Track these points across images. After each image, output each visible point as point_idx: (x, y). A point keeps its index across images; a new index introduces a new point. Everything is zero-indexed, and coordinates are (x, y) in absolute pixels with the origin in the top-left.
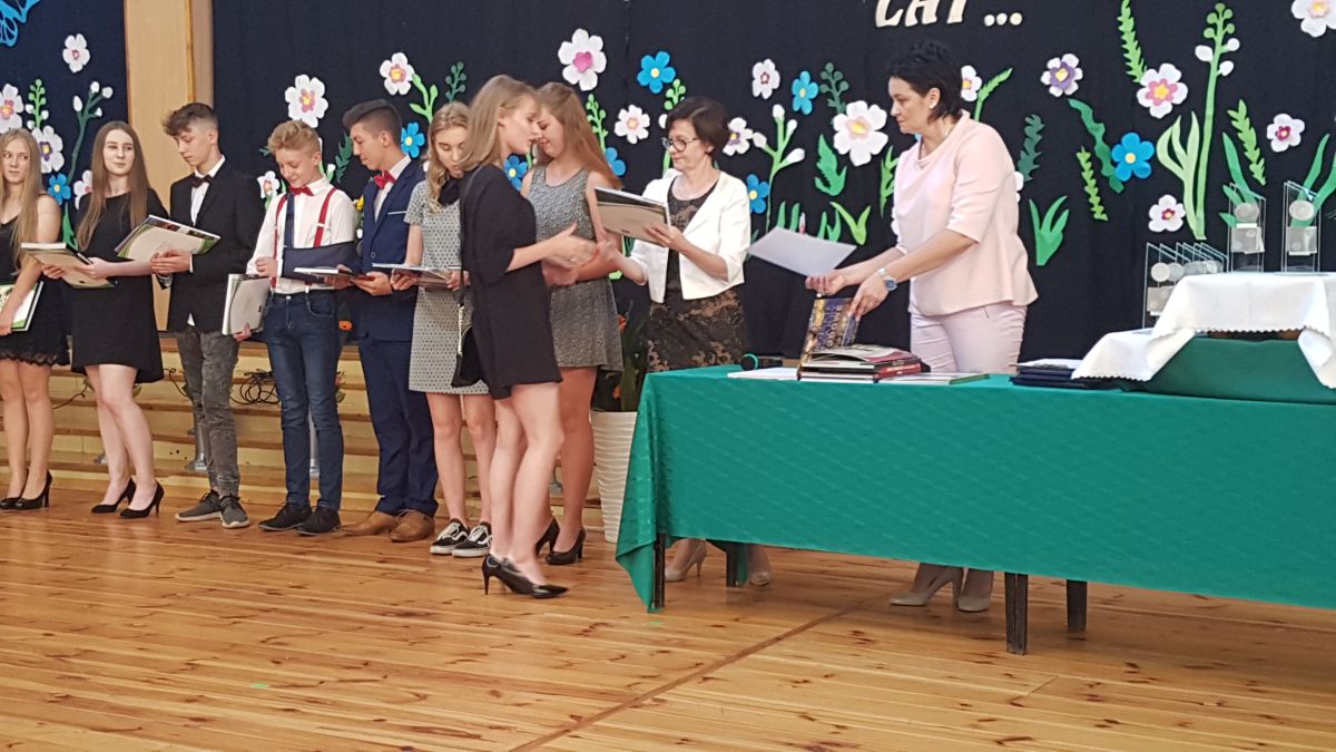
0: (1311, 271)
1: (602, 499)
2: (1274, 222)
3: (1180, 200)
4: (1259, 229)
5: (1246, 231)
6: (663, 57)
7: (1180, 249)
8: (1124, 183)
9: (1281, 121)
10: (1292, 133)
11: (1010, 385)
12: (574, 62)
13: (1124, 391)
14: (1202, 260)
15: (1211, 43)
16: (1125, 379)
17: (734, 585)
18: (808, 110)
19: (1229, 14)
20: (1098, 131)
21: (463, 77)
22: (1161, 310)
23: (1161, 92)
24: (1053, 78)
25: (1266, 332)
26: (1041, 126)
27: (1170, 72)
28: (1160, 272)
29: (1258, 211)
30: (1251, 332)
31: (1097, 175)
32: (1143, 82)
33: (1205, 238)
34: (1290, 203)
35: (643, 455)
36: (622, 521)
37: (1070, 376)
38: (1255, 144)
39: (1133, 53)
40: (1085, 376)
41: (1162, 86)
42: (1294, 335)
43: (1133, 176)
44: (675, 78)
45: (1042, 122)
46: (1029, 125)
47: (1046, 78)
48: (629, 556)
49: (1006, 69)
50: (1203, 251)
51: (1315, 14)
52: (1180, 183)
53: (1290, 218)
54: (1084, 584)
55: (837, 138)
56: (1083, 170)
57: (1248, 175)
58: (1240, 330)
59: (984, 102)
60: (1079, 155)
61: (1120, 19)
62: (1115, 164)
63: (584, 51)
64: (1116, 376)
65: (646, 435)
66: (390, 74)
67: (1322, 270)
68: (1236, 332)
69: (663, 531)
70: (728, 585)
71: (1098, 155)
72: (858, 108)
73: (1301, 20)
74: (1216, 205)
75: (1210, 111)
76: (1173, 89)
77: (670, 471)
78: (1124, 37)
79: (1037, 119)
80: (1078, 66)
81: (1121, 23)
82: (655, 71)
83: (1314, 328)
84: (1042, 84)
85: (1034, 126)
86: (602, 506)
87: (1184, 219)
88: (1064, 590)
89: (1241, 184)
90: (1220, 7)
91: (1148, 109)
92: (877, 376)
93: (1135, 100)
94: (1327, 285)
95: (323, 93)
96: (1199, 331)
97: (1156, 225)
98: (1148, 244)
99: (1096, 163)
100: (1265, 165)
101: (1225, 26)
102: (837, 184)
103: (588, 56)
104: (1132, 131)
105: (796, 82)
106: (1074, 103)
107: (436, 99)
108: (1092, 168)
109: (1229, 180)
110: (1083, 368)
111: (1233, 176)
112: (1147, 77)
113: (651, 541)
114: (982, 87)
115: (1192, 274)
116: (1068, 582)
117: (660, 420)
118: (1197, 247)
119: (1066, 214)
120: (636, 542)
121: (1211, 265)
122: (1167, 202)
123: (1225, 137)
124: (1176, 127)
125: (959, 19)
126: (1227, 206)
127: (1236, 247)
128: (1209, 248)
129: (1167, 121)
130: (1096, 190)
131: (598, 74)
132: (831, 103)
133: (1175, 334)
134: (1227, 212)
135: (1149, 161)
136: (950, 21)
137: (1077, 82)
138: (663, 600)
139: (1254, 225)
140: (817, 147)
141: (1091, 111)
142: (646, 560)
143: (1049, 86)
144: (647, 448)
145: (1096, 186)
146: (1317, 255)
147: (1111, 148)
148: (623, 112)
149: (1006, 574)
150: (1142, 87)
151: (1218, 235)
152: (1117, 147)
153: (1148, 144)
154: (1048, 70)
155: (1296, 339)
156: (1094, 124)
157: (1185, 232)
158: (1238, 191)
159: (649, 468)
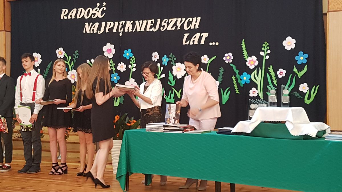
0: (288, 107)
1: (113, 163)
2: (279, 95)
3: (257, 89)
4: (276, 96)
5: (273, 97)
6: (130, 50)
7: (257, 101)
8: (243, 85)
9: (280, 70)
10: (283, 73)
11: (216, 134)
12: (107, 51)
13: (244, 135)
14: (262, 103)
15: (264, 51)
16: (244, 133)
17: (147, 185)
18: (166, 64)
19: (268, 44)
20: (237, 72)
21: (78, 54)
22: (253, 115)
23: (252, 63)
24: (226, 58)
25: (278, 122)
26: (223, 70)
27: (254, 58)
28: (252, 106)
29: (275, 92)
30: (274, 121)
31: (237, 82)
32: (248, 60)
33: (263, 98)
34: (283, 90)
35: (124, 151)
36: (118, 168)
37: (231, 132)
38: (274, 76)
39: (245, 53)
40: (235, 132)
41: (252, 61)
42: (284, 122)
43: (246, 83)
44: (133, 56)
45: (224, 69)
46: (220, 70)
47: (224, 58)
48: (119, 178)
49: (215, 56)
50: (262, 101)
51: (288, 45)
52: (257, 85)
53: (283, 94)
54: (234, 184)
55: (173, 71)
56: (233, 81)
57: (273, 83)
58: (272, 121)
59: (209, 64)
60: (232, 77)
61: (242, 45)
62: (241, 80)
63: (110, 48)
64: (242, 132)
65: (124, 146)
66: (59, 53)
67: (291, 107)
68: (271, 121)
69: (128, 171)
70: (145, 185)
71: (237, 77)
72: (178, 64)
73: (285, 46)
74: (265, 90)
75: (264, 68)
76: (255, 62)
77: (130, 155)
78: (243, 49)
79: (222, 68)
80: (232, 56)
81: (242, 46)
82: (128, 54)
83: (289, 121)
84: (223, 60)
85: (222, 70)
86: (113, 165)
87: (258, 94)
88: (230, 186)
89: (271, 85)
90: (266, 42)
91: (249, 67)
92: (183, 131)
93: (246, 64)
94: (292, 110)
95: (40, 57)
96: (262, 121)
97: (251, 95)
98: (249, 99)
99: (237, 80)
100: (277, 81)
101: (267, 47)
102: (173, 83)
103: (110, 50)
104: (245, 72)
105: (163, 57)
106: (231, 65)
107: (70, 60)
108: (236, 81)
109: (268, 84)
110: (234, 130)
111: (269, 84)
112: (248, 59)
113: (125, 174)
114: (209, 60)
115: (260, 107)
116: (231, 184)
117: (128, 142)
118: (261, 101)
119: (229, 92)
120: (121, 174)
121: (265, 105)
122: (254, 89)
123: (267, 74)
124: (255, 72)
125: (203, 43)
126: (268, 91)
127: (270, 100)
128: (264, 101)
129: (253, 70)
130: (237, 86)
131: (113, 54)
132: (172, 63)
133: (256, 122)
134: (268, 92)
135: (249, 79)
136: (201, 44)
137: (232, 59)
138: (128, 189)
139: (275, 95)
140: (168, 74)
141: (235, 67)
142: (124, 179)
143: (225, 60)
144: (125, 149)
145: (237, 85)
146: (289, 103)
147: (240, 76)
148: (119, 64)
149: (215, 182)
150: (247, 61)
151: (266, 98)
152: (242, 76)
153: (249, 75)
154: (225, 56)
155: (285, 123)
156: (236, 70)
157: (258, 97)
158: (271, 87)
159: (125, 155)
